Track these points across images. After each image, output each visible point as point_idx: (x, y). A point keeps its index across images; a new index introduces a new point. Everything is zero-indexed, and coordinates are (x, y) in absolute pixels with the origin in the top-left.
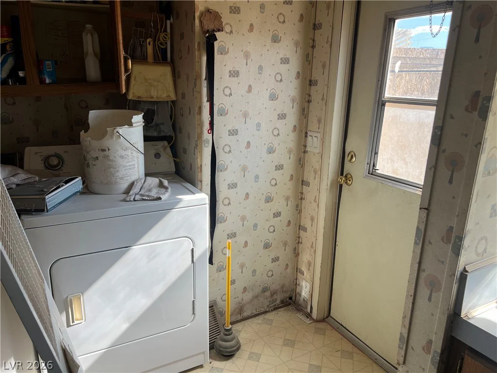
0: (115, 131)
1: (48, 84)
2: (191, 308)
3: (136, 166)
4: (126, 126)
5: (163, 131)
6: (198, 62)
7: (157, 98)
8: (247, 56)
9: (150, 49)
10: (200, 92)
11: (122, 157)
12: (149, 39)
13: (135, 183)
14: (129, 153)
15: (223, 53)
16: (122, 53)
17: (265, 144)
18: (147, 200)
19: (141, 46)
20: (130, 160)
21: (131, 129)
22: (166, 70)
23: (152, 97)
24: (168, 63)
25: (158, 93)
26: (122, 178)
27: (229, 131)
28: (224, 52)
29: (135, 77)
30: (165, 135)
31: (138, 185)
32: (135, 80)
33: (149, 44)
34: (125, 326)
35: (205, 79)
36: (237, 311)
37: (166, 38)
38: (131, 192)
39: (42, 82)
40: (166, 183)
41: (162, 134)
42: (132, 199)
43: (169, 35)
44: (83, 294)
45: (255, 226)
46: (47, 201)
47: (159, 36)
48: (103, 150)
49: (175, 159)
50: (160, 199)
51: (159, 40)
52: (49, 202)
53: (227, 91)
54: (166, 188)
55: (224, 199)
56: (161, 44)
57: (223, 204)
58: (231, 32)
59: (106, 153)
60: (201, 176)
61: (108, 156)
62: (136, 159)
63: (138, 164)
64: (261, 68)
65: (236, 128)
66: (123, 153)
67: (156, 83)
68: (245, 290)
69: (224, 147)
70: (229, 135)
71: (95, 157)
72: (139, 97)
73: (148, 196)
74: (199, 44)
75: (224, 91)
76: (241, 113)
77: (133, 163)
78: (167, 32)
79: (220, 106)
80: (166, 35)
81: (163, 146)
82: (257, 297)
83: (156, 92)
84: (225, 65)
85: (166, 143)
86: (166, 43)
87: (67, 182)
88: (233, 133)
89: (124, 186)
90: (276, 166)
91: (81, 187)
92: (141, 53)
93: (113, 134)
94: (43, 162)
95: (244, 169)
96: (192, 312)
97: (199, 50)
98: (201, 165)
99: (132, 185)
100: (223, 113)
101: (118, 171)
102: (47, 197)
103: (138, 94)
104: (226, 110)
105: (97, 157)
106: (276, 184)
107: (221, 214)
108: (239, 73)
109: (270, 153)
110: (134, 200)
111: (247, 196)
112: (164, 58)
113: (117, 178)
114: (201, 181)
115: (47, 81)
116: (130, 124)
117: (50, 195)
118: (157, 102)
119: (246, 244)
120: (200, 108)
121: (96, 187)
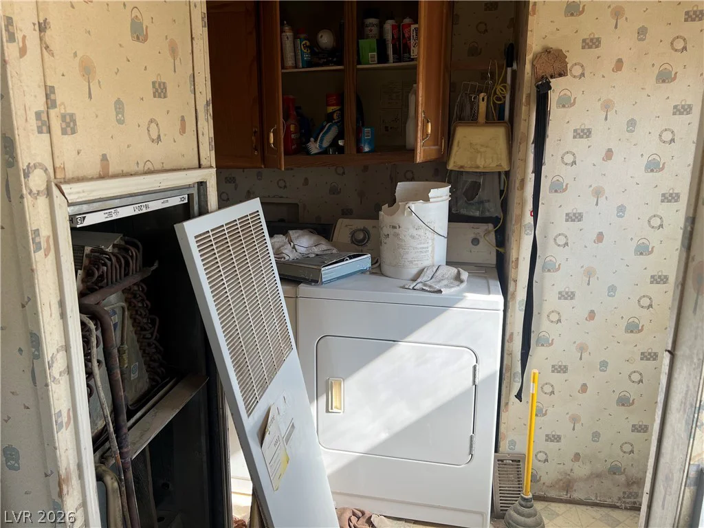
0: (407, 206)
1: (367, 152)
2: (468, 445)
3: (430, 249)
4: (421, 201)
5: (489, 211)
6: (525, 120)
7: (484, 167)
8: (607, 106)
9: (483, 106)
10: (525, 161)
11: (413, 237)
12: (483, 94)
13: (425, 270)
14: (421, 232)
15: (567, 106)
16: (421, 116)
17: (632, 239)
18: (427, 291)
19: (472, 104)
20: (423, 241)
21: (428, 205)
22: (499, 132)
23: (478, 167)
24: (506, 122)
25: (485, 162)
26: (411, 262)
27: (567, 215)
28: (566, 103)
29: (459, 142)
30: (491, 216)
31: (428, 272)
32: (458, 146)
33: (483, 100)
34: (384, 436)
35: (533, 143)
36: (561, 483)
37: (503, 91)
38: (419, 280)
39: (359, 150)
40: (465, 275)
41: (487, 214)
42: (411, 287)
43: (509, 88)
44: (344, 380)
45: (604, 365)
46: (323, 272)
47: (496, 89)
48: (394, 227)
49: (500, 250)
50: (440, 291)
51: (495, 93)
52: (325, 274)
53: (569, 159)
54: (462, 281)
55: (550, 313)
56: (499, 99)
57: (549, 320)
58: (583, 75)
59: (397, 230)
60: (517, 273)
61: (398, 235)
62: (430, 241)
63: (433, 248)
64: (632, 123)
65: (579, 211)
66: (415, 232)
67: (482, 150)
68: (577, 457)
69: (556, 237)
70: (567, 220)
71: (386, 234)
72: (462, 167)
73: (430, 287)
74: (529, 96)
75: (562, 158)
76: (591, 189)
77: (425, 245)
78: (506, 82)
79: (555, 179)
80: (505, 87)
81: (486, 230)
82: (598, 476)
83: (483, 159)
84: (568, 122)
85: (491, 226)
86: (504, 97)
87: (351, 257)
88: (574, 217)
89: (414, 271)
90: (652, 277)
91: (369, 265)
92: (471, 112)
93: (404, 209)
94: (350, 236)
95: (590, 273)
96: (468, 451)
97: (528, 103)
98: (518, 259)
99: (421, 272)
100: (558, 188)
101: (407, 253)
102: (323, 269)
103: (460, 163)
104: (564, 185)
105: (388, 235)
106: (651, 306)
107: (544, 333)
108: (590, 133)
109: (641, 254)
110: (413, 289)
111: (592, 315)
112: (501, 117)
113: (406, 260)
114: (515, 281)
115: (367, 149)
116: (427, 199)
117: (327, 268)
118: (484, 174)
119: (584, 388)
120: (523, 181)
121: (386, 268)
